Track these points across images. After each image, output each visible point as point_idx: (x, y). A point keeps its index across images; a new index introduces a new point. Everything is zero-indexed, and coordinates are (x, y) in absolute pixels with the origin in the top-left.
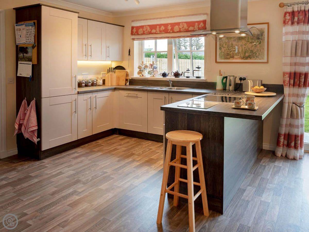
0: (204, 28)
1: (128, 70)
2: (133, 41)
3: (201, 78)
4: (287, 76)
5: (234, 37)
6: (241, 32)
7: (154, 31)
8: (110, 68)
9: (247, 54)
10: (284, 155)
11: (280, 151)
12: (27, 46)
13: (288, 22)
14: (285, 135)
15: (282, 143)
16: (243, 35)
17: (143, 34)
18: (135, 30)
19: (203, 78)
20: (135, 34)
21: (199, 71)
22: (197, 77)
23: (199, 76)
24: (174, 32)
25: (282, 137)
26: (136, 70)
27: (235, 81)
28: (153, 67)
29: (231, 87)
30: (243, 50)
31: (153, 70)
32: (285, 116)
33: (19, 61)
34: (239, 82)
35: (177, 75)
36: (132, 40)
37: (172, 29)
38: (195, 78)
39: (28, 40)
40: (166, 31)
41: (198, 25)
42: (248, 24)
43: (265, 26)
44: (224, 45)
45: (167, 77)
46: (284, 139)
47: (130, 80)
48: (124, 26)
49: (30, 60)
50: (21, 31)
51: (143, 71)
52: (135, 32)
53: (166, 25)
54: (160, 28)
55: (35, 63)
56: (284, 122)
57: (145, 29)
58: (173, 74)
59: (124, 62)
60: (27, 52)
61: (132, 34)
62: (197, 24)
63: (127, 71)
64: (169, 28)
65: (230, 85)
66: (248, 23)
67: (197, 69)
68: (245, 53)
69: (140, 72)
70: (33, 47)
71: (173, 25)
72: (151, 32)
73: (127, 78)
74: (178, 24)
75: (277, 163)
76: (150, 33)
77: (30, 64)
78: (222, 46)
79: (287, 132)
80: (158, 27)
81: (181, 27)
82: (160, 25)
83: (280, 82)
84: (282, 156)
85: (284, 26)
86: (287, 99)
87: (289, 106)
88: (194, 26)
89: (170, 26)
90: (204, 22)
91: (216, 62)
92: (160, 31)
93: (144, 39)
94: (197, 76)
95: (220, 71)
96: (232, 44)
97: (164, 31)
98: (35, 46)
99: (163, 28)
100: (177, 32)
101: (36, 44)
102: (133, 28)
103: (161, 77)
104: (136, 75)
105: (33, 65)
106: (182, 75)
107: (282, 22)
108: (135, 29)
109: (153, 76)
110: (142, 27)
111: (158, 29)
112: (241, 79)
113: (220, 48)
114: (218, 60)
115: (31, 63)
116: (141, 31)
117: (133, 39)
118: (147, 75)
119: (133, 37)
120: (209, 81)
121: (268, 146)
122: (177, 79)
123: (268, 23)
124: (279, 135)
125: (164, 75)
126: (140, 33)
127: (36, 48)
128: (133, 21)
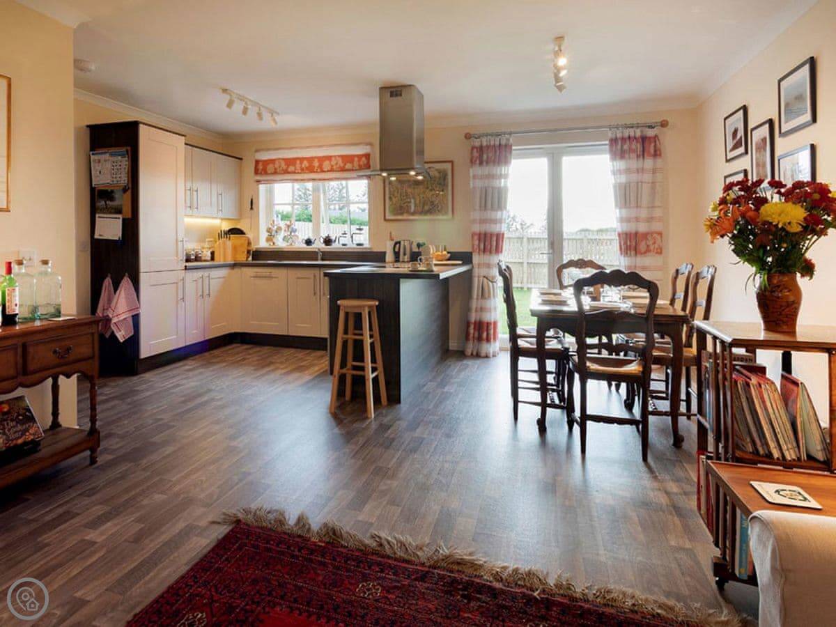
0: (368, 166)
1: (250, 235)
2: (258, 185)
3: (365, 246)
4: (476, 237)
5: (409, 181)
6: (418, 174)
7: (291, 168)
8: (221, 231)
9: (426, 208)
10: (475, 353)
11: (470, 348)
12: (112, 188)
13: (476, 161)
14: (475, 323)
15: (471, 335)
16: (420, 178)
17: (275, 173)
18: (260, 167)
19: (367, 245)
20: (261, 174)
21: (360, 234)
22: (358, 245)
23: (361, 242)
24: (323, 171)
25: (472, 327)
26: (263, 235)
27: (411, 249)
28: (290, 230)
29: (406, 257)
30: (422, 201)
31: (291, 233)
32: (475, 296)
33: (99, 213)
34: (417, 250)
35: (328, 241)
36: (256, 184)
37: (320, 166)
38: (355, 246)
39: (114, 180)
40: (311, 170)
41: (359, 161)
42: (426, 162)
43: (448, 166)
44: (396, 194)
45: (313, 246)
46: (474, 328)
47: (253, 251)
48: (241, 159)
49: (118, 211)
50: (100, 164)
51: (274, 236)
52: (262, 170)
53: (310, 159)
54: (301, 163)
55: (129, 216)
56: (474, 304)
57: (277, 166)
58: (322, 240)
59: (242, 221)
60: (112, 199)
61: (257, 172)
62: (356, 159)
63: (247, 237)
64: (316, 164)
65: (405, 254)
66: (426, 160)
67: (358, 232)
68: (423, 207)
69: (270, 238)
70: (125, 190)
71: (322, 159)
72: (287, 170)
73: (249, 248)
74: (329, 158)
75: (465, 362)
76: (286, 172)
77: (119, 218)
78: (394, 195)
79: (478, 319)
80: (298, 162)
81: (333, 162)
82: (302, 159)
83: (467, 249)
84: (472, 354)
85: (472, 166)
86: (476, 272)
87: (479, 280)
88: (352, 162)
89: (316, 160)
90: (367, 156)
91: (385, 220)
92: (302, 169)
93: (275, 181)
94: (358, 242)
95: (391, 233)
96: (406, 193)
97: (307, 168)
98: (129, 189)
99: (305, 164)
100: (328, 171)
101: (130, 186)
102: (257, 162)
103: (304, 247)
104: (263, 244)
105: (124, 220)
106: (335, 241)
107: (469, 161)
108: (260, 164)
109: (291, 244)
110: (273, 161)
111: (298, 166)
112: (419, 245)
113: (390, 198)
114: (387, 218)
115: (120, 216)
116: (270, 168)
117: (258, 182)
118: (280, 243)
119: (258, 178)
120: (375, 250)
121: (456, 344)
122: (328, 248)
123: (452, 162)
124: (468, 324)
125: (308, 242)
126: (269, 172)
127: (129, 193)
128: (257, 151)
